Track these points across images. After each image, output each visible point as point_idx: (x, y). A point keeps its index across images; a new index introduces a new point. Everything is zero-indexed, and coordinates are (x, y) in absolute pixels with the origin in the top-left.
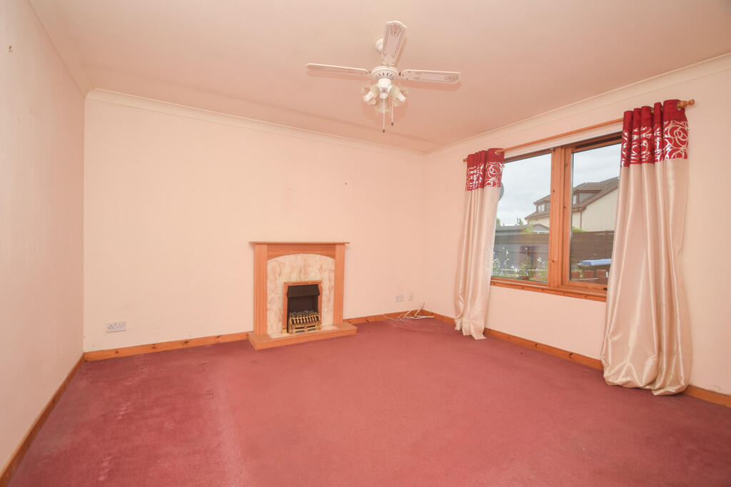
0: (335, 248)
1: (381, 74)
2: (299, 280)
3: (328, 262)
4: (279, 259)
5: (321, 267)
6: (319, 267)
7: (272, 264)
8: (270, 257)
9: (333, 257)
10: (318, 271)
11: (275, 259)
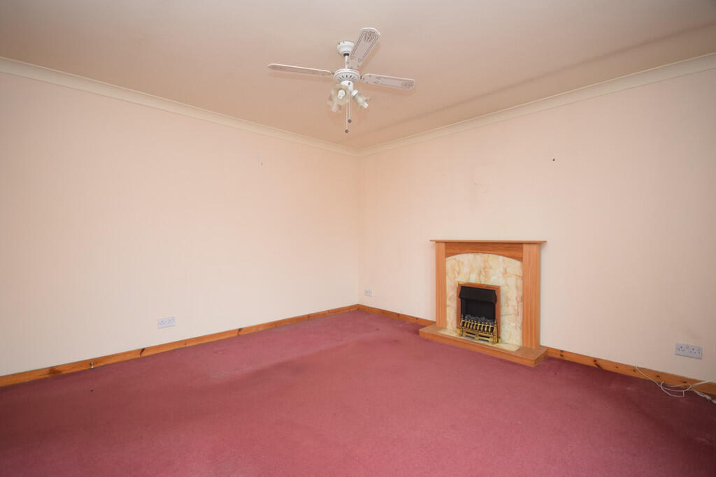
0: (522, 248)
2: (479, 283)
3: (514, 266)
4: (458, 257)
5: (505, 270)
6: (502, 270)
7: (451, 262)
8: (448, 255)
9: (520, 259)
10: (501, 275)
11: (454, 257)
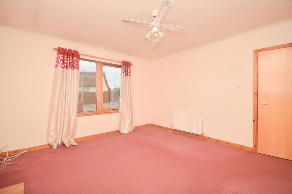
1: (154, 25)
